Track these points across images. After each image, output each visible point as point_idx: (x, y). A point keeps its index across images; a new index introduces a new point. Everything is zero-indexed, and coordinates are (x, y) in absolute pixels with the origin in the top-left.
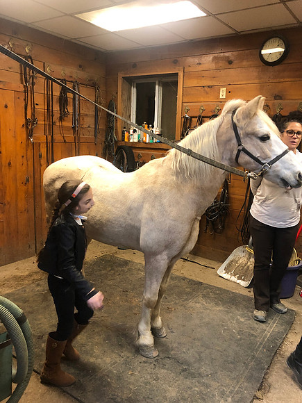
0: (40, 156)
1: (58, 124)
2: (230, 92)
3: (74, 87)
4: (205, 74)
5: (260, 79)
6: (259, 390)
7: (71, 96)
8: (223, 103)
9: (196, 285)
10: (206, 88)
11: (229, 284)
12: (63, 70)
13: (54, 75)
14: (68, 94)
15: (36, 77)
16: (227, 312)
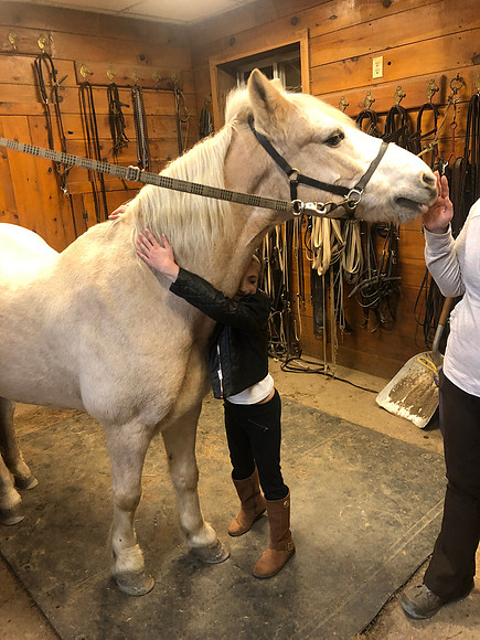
0: (85, 216)
1: (111, 160)
2: (389, 64)
3: (133, 94)
4: (344, 35)
5: (443, 26)
6: (363, 632)
7: (131, 111)
8: (379, 87)
9: (330, 422)
10: (347, 63)
11: (393, 422)
12: (111, 68)
13: (94, 80)
14: (123, 109)
15: (63, 88)
16: (365, 476)
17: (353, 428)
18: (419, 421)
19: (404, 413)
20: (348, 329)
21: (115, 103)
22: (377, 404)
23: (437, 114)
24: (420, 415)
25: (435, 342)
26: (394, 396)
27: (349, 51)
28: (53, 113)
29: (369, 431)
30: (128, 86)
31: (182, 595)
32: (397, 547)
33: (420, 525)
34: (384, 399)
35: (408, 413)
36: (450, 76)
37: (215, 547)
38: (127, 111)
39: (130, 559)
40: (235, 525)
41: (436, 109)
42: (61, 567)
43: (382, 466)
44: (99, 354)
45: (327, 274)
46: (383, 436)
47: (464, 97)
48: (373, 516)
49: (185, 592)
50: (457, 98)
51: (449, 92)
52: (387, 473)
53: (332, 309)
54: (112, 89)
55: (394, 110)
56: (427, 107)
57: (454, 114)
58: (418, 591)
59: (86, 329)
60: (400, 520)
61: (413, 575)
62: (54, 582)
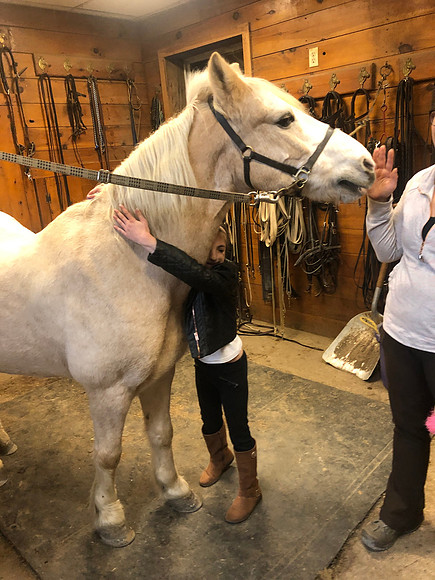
0: (49, 199)
1: (70, 147)
2: (324, 54)
3: (89, 85)
4: (282, 28)
5: (372, 19)
6: (330, 566)
7: (87, 100)
8: (316, 75)
9: (283, 379)
10: (286, 54)
11: (339, 376)
12: (67, 61)
13: (52, 71)
14: (81, 99)
15: (23, 79)
16: (319, 426)
17: (304, 383)
18: (362, 374)
19: (349, 367)
20: (294, 294)
21: (72, 93)
22: (323, 361)
23: (369, 98)
24: (363, 369)
25: (374, 303)
26: (339, 353)
27: (287, 43)
28: (14, 104)
29: (319, 385)
30: (84, 78)
31: (162, 543)
32: (353, 488)
33: (372, 467)
34: (329, 356)
35: (352, 367)
36: (380, 64)
37: (189, 498)
38: (84, 101)
39: (112, 514)
40: (205, 477)
41: (368, 93)
42: (46, 524)
43: (333, 416)
44: (85, 324)
45: (274, 246)
46: (332, 388)
47: (392, 82)
48: (330, 462)
49: (165, 540)
50: (386, 84)
51: (379, 78)
52: (338, 422)
53: (280, 277)
54: (69, 80)
55: (330, 96)
56: (360, 92)
57: (384, 98)
58: (376, 527)
59: (71, 301)
60: (354, 463)
61: (369, 512)
62: (41, 539)
